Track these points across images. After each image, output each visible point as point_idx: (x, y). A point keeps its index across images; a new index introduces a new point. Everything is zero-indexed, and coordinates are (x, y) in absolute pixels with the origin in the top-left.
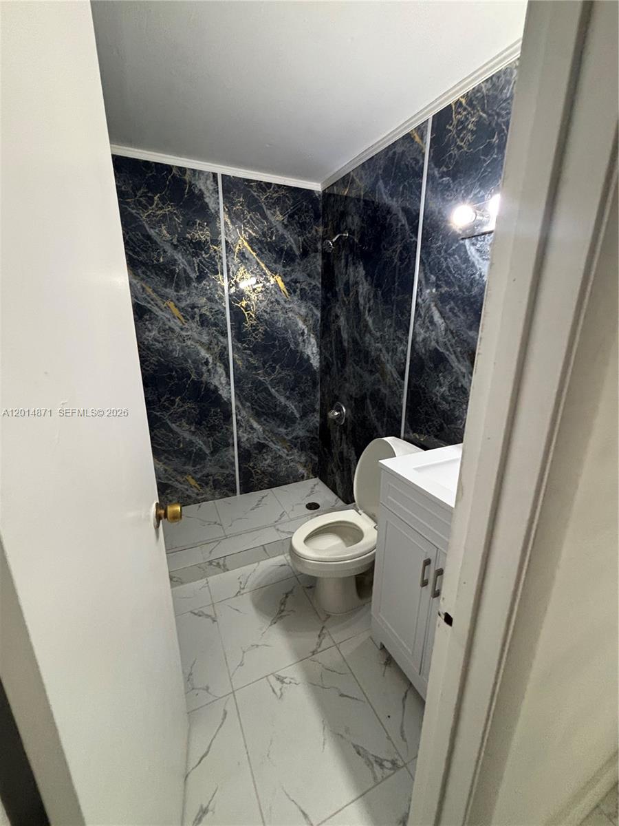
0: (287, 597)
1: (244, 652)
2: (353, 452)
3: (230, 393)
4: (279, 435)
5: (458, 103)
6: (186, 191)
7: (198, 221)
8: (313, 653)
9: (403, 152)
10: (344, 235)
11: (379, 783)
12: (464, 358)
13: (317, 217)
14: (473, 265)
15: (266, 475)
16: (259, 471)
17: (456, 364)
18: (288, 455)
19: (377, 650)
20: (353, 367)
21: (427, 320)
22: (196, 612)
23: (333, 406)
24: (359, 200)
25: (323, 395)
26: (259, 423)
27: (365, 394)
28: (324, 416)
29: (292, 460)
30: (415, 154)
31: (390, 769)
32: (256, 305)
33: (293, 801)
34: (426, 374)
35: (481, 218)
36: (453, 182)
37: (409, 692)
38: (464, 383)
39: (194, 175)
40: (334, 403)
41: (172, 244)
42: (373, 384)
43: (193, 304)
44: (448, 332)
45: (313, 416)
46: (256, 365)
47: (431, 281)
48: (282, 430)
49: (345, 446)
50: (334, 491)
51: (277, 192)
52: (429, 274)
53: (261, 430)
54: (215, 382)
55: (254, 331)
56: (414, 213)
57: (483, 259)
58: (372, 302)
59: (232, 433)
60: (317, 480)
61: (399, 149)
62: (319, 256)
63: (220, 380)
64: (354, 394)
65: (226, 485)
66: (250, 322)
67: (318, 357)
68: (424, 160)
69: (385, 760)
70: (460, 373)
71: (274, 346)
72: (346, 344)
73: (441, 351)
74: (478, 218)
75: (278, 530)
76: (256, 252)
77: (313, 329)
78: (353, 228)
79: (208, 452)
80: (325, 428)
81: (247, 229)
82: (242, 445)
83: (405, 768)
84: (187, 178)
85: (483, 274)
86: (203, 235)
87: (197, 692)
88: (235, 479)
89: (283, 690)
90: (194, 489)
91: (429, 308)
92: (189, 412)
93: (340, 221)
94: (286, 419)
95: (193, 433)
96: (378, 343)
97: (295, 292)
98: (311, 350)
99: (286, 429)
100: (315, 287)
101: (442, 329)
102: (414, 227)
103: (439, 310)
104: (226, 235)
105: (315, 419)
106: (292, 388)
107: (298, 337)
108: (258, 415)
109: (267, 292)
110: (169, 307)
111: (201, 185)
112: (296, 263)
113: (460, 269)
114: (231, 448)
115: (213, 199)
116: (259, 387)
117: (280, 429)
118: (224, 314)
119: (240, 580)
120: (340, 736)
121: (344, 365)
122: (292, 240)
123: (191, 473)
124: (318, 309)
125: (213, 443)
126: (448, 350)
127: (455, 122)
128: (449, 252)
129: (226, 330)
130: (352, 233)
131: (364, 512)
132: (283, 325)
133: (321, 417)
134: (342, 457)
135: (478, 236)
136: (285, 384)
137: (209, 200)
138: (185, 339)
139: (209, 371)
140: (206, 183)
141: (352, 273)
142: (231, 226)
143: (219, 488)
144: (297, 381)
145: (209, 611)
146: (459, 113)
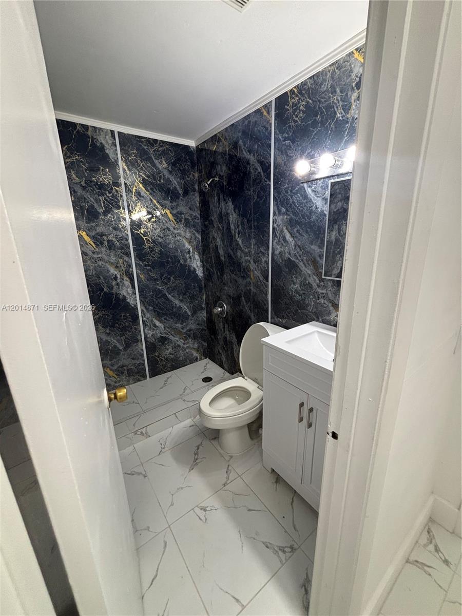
0: (198, 449)
1: (172, 495)
2: (234, 337)
3: (136, 300)
4: (177, 329)
5: (291, 91)
6: (90, 144)
7: (101, 168)
8: (224, 485)
9: (256, 122)
10: (216, 179)
11: (284, 564)
12: (309, 264)
13: (193, 166)
14: (311, 201)
15: (169, 361)
16: (163, 359)
17: (304, 268)
18: (184, 344)
19: (269, 473)
20: (230, 275)
21: (281, 239)
22: (129, 472)
23: (216, 304)
24: (225, 154)
25: (207, 296)
26: (161, 321)
27: (241, 294)
28: (210, 312)
29: (188, 348)
30: (265, 123)
31: (290, 552)
32: (152, 232)
33: (226, 592)
34: (283, 277)
35: (314, 169)
36: (293, 144)
37: (294, 498)
38: (310, 281)
39: (96, 132)
40: (216, 302)
41: (81, 185)
42: (246, 286)
43: (102, 233)
44: (297, 246)
45: (201, 312)
46: (155, 277)
47: (282, 212)
48: (179, 325)
49: (228, 333)
50: (221, 366)
51: (162, 146)
52: (280, 207)
53: (162, 327)
54: (124, 292)
55: (151, 251)
56: (267, 165)
57: (317, 197)
58: (240, 227)
59: (140, 331)
60: (207, 360)
61: (253, 120)
62: (197, 195)
63: (127, 290)
64: (232, 294)
65: (138, 373)
66: (148, 245)
67: (201, 269)
68: (271, 128)
69: (286, 547)
70: (307, 274)
71: (168, 262)
72: (223, 258)
73: (293, 260)
74: (312, 169)
75: (184, 400)
76: (149, 191)
77: (196, 248)
78: (222, 174)
79: (121, 348)
80: (211, 321)
81: (141, 174)
82: (148, 340)
83: (299, 549)
84: (89, 133)
85: (317, 207)
86: (106, 179)
87: (140, 532)
88: (145, 367)
89: (206, 517)
90: (112, 378)
91: (282, 231)
92: (104, 318)
93: (211, 169)
94: (180, 317)
95: (108, 334)
96: (247, 256)
97: (181, 221)
98: (196, 264)
99: (182, 324)
100: (195, 217)
101: (293, 245)
102: (267, 174)
103: (289, 232)
104: (125, 178)
105: (203, 315)
106: (185, 293)
107: (185, 254)
108: (159, 316)
109: (159, 222)
110: (82, 236)
111: (102, 139)
112: (180, 200)
113: (302, 203)
114: (139, 343)
115: (112, 151)
116: (159, 294)
117: (177, 325)
118: (127, 240)
119: (161, 442)
120: (252, 539)
121: (222, 274)
122: (176, 183)
123: (109, 366)
124: (198, 233)
125: (125, 340)
126: (297, 259)
127: (291, 104)
128: (294, 191)
129: (130, 252)
130: (221, 177)
131: (249, 378)
132: (174, 246)
133: (207, 313)
134: (226, 341)
135: (313, 181)
136: (178, 291)
137: (109, 151)
138: (97, 260)
139: (118, 284)
140: (105, 138)
141: (224, 207)
142: (128, 172)
143: (133, 375)
144: (187, 287)
145: (140, 470)
146: (293, 98)
